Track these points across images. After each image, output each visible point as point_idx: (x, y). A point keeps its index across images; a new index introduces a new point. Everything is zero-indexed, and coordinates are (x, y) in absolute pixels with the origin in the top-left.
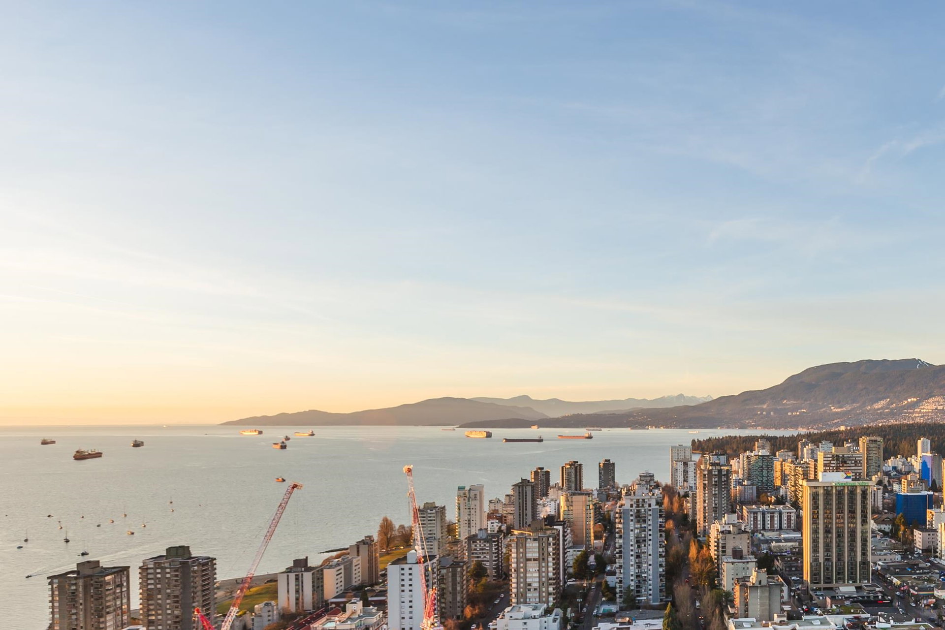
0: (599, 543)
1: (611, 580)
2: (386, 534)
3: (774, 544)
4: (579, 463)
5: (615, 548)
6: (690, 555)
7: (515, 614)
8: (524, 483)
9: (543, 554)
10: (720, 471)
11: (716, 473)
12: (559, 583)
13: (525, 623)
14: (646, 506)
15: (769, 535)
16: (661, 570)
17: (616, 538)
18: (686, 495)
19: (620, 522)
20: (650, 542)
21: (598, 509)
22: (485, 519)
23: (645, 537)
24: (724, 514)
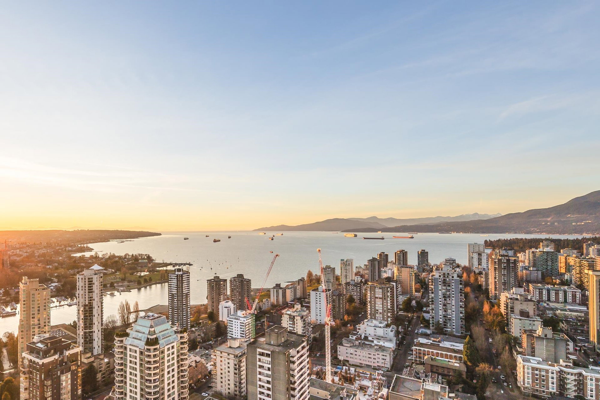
0: (419, 295)
1: (427, 316)
2: (310, 277)
3: (559, 311)
4: (405, 251)
5: (429, 299)
6: (484, 310)
7: (370, 324)
8: (374, 260)
9: (385, 296)
10: (508, 260)
11: (505, 261)
12: (394, 312)
13: (375, 329)
14: (451, 277)
15: (552, 305)
16: (461, 315)
17: (429, 293)
18: (480, 273)
19: (432, 285)
20: (454, 298)
21: (417, 276)
22: (354, 276)
23: (450, 295)
24: (512, 287)
